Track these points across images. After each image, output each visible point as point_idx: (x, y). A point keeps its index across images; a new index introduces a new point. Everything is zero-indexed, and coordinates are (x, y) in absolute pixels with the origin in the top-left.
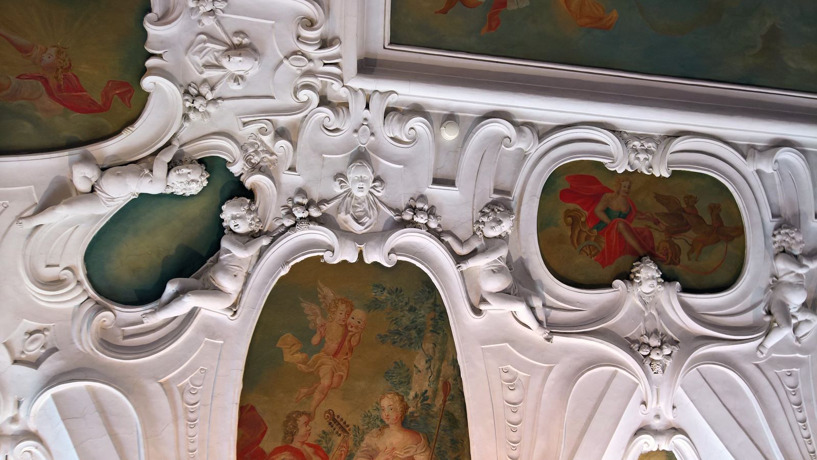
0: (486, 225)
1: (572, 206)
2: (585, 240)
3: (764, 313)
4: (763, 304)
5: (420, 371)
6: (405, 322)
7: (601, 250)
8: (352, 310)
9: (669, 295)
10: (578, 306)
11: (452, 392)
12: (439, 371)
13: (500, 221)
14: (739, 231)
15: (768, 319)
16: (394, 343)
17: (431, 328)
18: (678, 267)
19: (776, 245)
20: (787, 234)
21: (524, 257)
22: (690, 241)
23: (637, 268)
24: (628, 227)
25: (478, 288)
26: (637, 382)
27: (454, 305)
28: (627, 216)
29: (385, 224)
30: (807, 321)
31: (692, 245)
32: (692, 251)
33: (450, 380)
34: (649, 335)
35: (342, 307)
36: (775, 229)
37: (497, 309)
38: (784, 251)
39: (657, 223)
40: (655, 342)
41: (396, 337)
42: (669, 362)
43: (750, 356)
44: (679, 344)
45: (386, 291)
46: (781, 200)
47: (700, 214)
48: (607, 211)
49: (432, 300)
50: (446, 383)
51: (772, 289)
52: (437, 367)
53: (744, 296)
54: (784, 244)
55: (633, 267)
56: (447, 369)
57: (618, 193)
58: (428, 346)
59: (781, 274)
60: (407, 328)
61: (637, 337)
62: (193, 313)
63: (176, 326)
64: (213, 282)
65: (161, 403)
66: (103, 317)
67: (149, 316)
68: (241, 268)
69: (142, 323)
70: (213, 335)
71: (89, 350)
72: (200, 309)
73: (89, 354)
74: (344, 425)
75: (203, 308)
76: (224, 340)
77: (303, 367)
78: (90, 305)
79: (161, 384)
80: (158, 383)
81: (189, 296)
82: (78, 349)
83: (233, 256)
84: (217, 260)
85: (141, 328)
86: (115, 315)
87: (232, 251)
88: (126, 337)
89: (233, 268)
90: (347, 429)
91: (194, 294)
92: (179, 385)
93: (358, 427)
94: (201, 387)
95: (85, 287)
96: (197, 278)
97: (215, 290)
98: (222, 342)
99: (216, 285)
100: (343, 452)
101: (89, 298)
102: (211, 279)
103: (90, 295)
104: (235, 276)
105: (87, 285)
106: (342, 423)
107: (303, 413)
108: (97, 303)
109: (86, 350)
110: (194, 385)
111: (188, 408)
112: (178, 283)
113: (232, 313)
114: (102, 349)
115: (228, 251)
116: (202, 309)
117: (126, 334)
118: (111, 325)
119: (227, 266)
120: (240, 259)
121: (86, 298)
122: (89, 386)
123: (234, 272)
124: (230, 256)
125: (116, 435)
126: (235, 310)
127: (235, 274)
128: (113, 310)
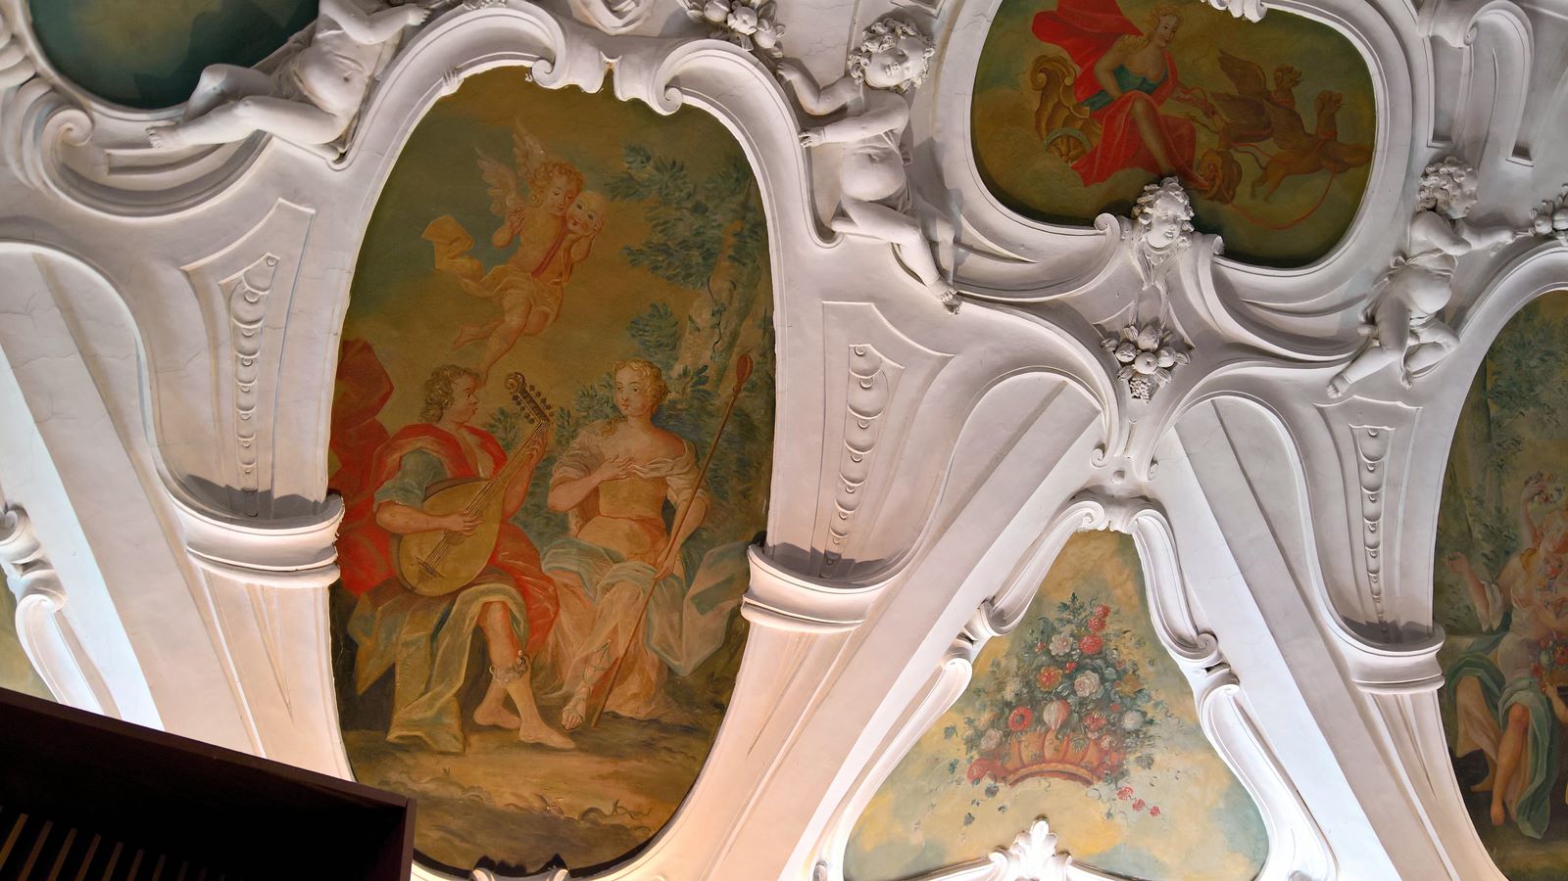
0: (874, 59)
1: (1053, 49)
2: (1065, 124)
3: (1362, 319)
4: (1364, 303)
5: (699, 330)
6: (682, 231)
7: (1089, 149)
8: (579, 191)
9: (1196, 258)
10: (1020, 251)
11: (753, 377)
12: (735, 336)
13: (904, 55)
14: (1364, 154)
15: (1365, 331)
16: (656, 268)
17: (731, 252)
18: (1228, 207)
19: (1424, 195)
20: (1450, 174)
21: (937, 140)
22: (1264, 160)
23: (1150, 197)
24: (1151, 111)
25: (837, 187)
26: (1099, 408)
27: (783, 213)
28: (1155, 91)
29: (668, 23)
30: (1436, 345)
31: (1265, 169)
32: (1262, 180)
33: (754, 356)
34: (1140, 327)
35: (560, 181)
36: (1431, 164)
37: (862, 233)
38: (1433, 209)
39: (1210, 112)
40: (1147, 341)
41: (661, 258)
42: (1164, 382)
43: (1315, 393)
44: (1192, 353)
45: (651, 162)
46: (1460, 107)
47: (1298, 109)
48: (1119, 72)
49: (741, 198)
50: (744, 359)
51: (1391, 276)
52: (731, 328)
53: (1334, 282)
54: (1438, 195)
55: (1142, 193)
56: (750, 334)
57: (1150, 38)
58: (720, 284)
59: (1415, 251)
60: (684, 244)
61: (1118, 328)
62: (255, 143)
63: (220, 164)
64: (300, 85)
65: (187, 311)
66: (68, 120)
67: (163, 134)
68: (361, 66)
69: (148, 145)
70: (295, 195)
71: (38, 184)
72: (270, 139)
73: (37, 191)
74: (541, 406)
75: (279, 138)
76: (316, 209)
77: (472, 285)
78: (37, 92)
79: (187, 274)
80: (181, 270)
81: (247, 105)
82: (16, 178)
83: (344, 37)
84: (310, 41)
85: (147, 157)
86: (92, 121)
87: (343, 26)
88: (115, 170)
89: (341, 63)
90: (547, 412)
91: (257, 103)
92: (223, 282)
93: (569, 412)
94: (267, 292)
95: (27, 51)
96: (268, 71)
97: (302, 103)
98: (312, 211)
99: (306, 93)
100: (535, 452)
101: (36, 76)
102: (295, 79)
103: (39, 70)
104: (346, 80)
105: (32, 47)
106: (538, 400)
107: (465, 371)
108: (54, 88)
109: (31, 183)
110: (252, 286)
111: (239, 327)
112: (225, 75)
113: (336, 157)
114: (66, 186)
115: (334, 25)
116: (274, 138)
117: (116, 164)
118: (83, 141)
119: (329, 56)
120: (358, 47)
121: (31, 74)
122: (39, 255)
123: (345, 71)
124: (337, 36)
125: (95, 356)
126: (342, 151)
127: (346, 75)
128: (89, 111)
